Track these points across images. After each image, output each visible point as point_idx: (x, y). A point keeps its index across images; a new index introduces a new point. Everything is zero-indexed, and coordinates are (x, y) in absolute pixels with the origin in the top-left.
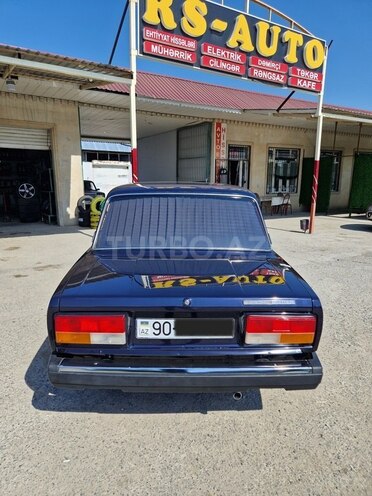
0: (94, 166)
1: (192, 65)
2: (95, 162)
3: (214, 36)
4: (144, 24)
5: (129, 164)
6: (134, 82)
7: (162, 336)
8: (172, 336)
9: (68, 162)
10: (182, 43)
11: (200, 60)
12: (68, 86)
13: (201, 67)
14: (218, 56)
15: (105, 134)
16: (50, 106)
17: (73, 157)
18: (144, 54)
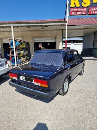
0: (74, 44)
1: (85, 15)
2: (75, 43)
3: (94, 5)
4: (70, 8)
5: (82, 43)
6: (67, 23)
7: (23, 80)
8: (24, 80)
9: (59, 44)
10: (82, 9)
11: (88, 12)
12: (58, 26)
13: (88, 15)
14: (95, 10)
15: (74, 36)
16: (56, 32)
17: (60, 43)
18: (70, 15)
